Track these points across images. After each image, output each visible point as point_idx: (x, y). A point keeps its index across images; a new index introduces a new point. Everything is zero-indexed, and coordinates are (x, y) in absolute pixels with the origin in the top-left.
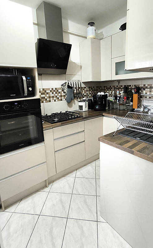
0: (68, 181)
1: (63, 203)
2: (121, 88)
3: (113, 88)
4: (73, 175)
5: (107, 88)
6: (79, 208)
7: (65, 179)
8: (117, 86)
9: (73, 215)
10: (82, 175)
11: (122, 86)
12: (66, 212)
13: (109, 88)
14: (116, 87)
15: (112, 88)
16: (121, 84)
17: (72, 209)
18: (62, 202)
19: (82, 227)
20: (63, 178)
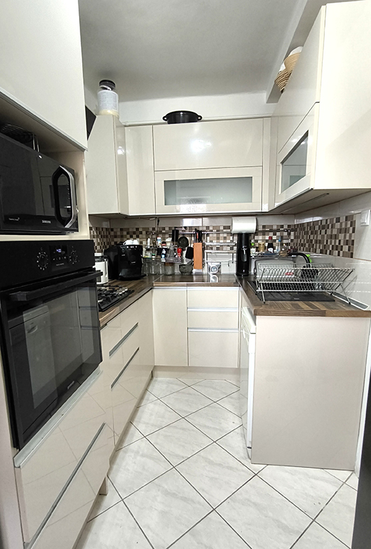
0: (138, 452)
1: (177, 495)
2: (163, 231)
3: (144, 232)
4: (135, 435)
5: (128, 233)
6: (212, 479)
7: (125, 452)
8: (154, 229)
9: (217, 496)
10: (153, 425)
11: (164, 229)
12: (199, 503)
13: (134, 233)
14: (151, 229)
15: (141, 233)
16: (161, 225)
17: (203, 490)
18: (174, 494)
19: (249, 500)
20: (121, 453)
